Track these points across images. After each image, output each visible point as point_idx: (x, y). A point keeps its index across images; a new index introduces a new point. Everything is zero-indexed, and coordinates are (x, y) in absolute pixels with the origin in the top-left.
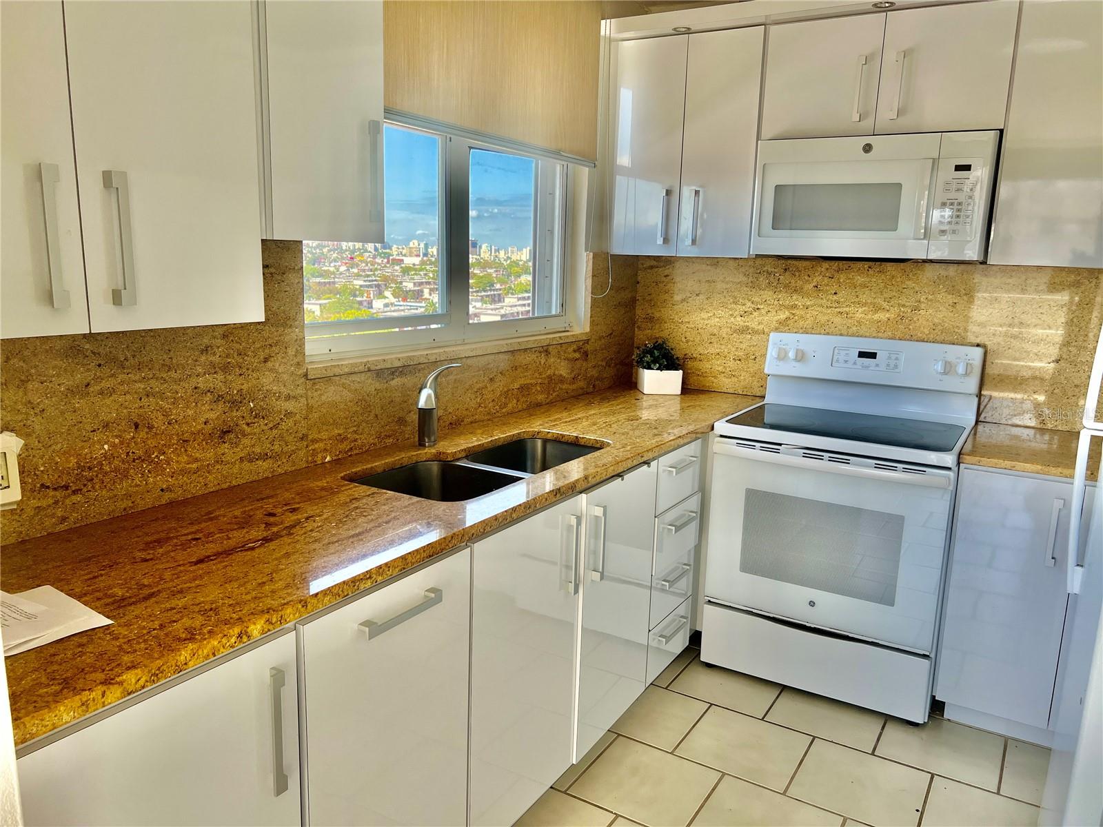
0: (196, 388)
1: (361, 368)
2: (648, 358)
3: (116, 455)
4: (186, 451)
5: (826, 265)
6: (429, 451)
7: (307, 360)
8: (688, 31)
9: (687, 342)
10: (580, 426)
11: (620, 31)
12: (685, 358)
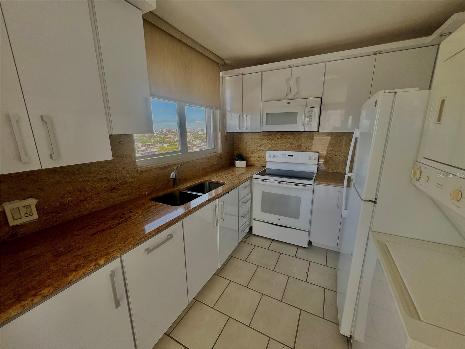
0: (101, 178)
1: (155, 167)
2: (237, 158)
3: (74, 200)
4: (99, 196)
5: (279, 133)
6: (176, 189)
7: (137, 166)
8: (242, 74)
9: (247, 153)
10: (219, 178)
11: (225, 74)
12: (247, 158)
